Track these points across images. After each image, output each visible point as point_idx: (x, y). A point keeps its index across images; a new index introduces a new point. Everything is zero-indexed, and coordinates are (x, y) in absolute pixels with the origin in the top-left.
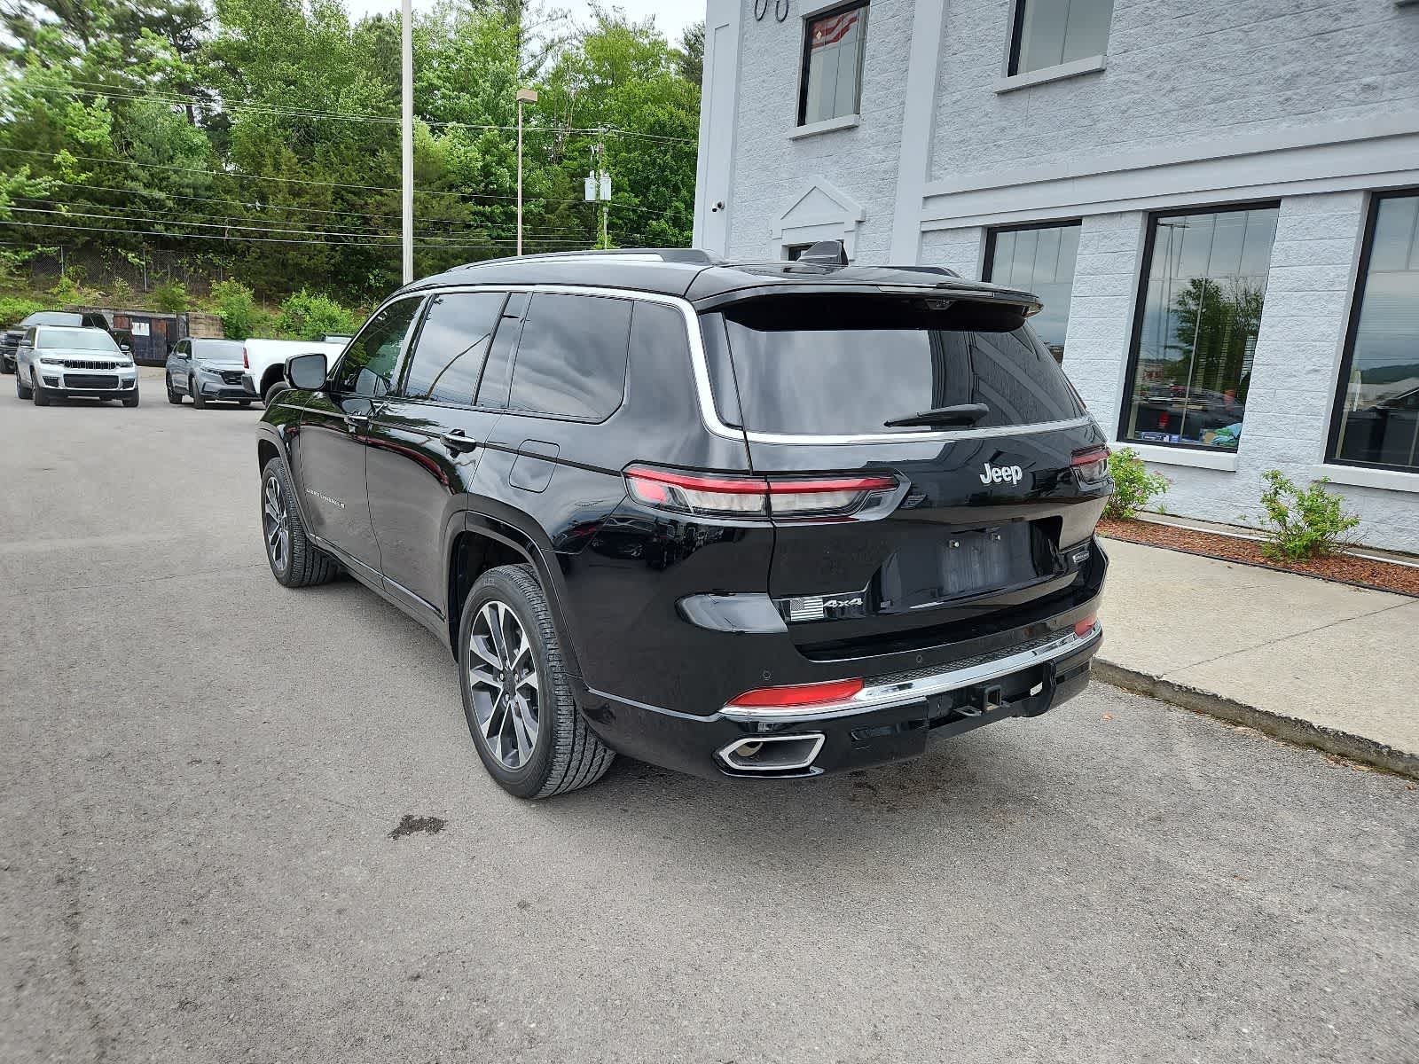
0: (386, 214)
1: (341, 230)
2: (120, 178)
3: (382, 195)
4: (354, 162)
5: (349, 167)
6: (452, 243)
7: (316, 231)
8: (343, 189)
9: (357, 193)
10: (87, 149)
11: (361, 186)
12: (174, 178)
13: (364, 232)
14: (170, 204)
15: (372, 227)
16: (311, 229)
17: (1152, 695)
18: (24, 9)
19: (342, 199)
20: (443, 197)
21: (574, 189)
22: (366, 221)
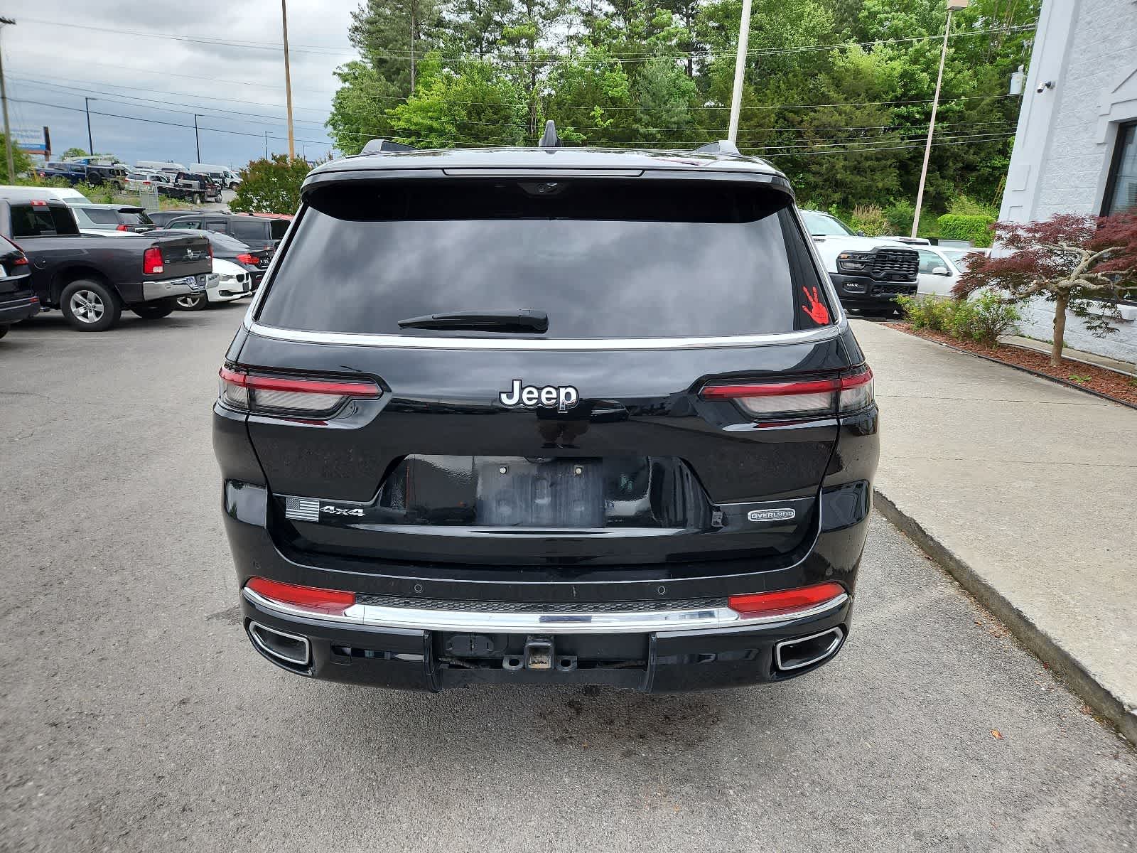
0: (817, 127)
1: (779, 144)
2: (630, 120)
3: (815, 112)
4: (798, 86)
5: (793, 91)
6: (869, 146)
7: (759, 146)
8: (786, 109)
9: (797, 112)
10: (614, 100)
11: (800, 105)
12: (665, 116)
13: (797, 143)
14: (659, 136)
15: (804, 139)
16: (753, 145)
17: (1118, 730)
18: (594, 6)
19: (785, 119)
20: (865, 107)
21: (1002, 86)
22: (799, 135)
